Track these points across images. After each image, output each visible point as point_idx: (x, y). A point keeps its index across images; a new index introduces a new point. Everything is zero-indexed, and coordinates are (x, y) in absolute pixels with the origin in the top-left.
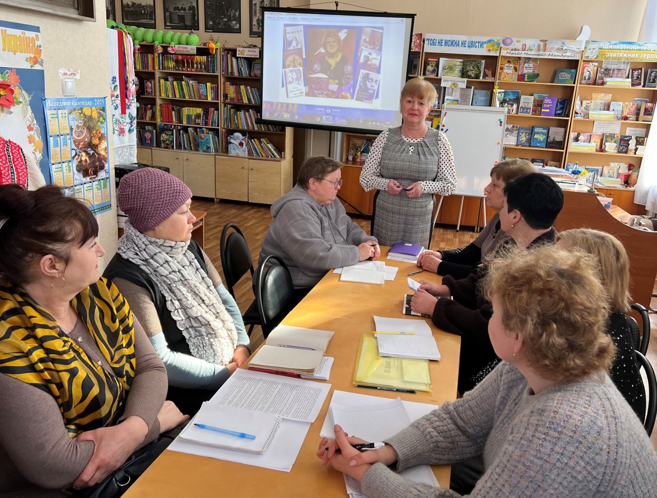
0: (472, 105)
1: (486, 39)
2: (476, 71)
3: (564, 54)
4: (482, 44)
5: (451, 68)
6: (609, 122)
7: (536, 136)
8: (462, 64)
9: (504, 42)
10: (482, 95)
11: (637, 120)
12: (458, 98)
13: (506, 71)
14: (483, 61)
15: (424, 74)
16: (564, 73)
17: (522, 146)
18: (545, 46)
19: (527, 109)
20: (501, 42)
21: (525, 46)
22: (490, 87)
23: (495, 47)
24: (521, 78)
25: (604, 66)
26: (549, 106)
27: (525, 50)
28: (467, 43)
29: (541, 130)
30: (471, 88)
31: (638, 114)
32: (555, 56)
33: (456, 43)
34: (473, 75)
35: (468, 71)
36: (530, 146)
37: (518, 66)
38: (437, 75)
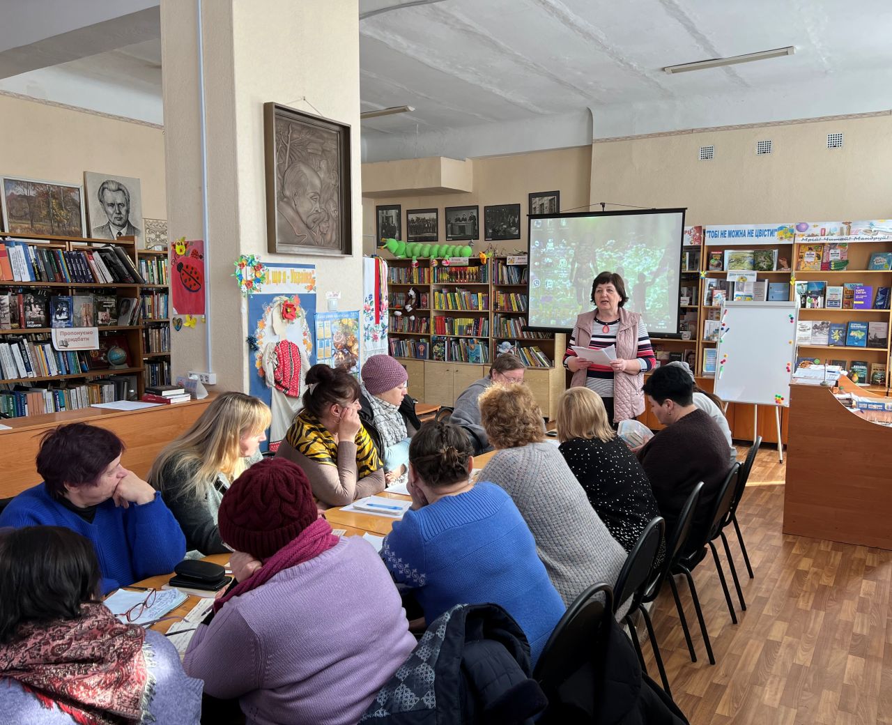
0: (767, 300)
1: (777, 226)
2: (767, 262)
3: (874, 237)
4: (772, 233)
5: (739, 261)
7: (853, 334)
8: (752, 255)
9: (798, 228)
10: (778, 289)
12: (751, 293)
13: (806, 259)
14: (776, 251)
15: (708, 269)
16: (879, 258)
17: (835, 346)
18: (849, 228)
19: (836, 302)
20: (794, 228)
21: (825, 230)
22: (786, 278)
23: (789, 234)
24: (826, 266)
26: (862, 297)
27: (824, 235)
28: (754, 232)
29: (859, 326)
30: (764, 281)
32: (863, 239)
33: (741, 233)
34: (765, 267)
35: (759, 263)
36: (846, 346)
37: (821, 253)
38: (723, 270)
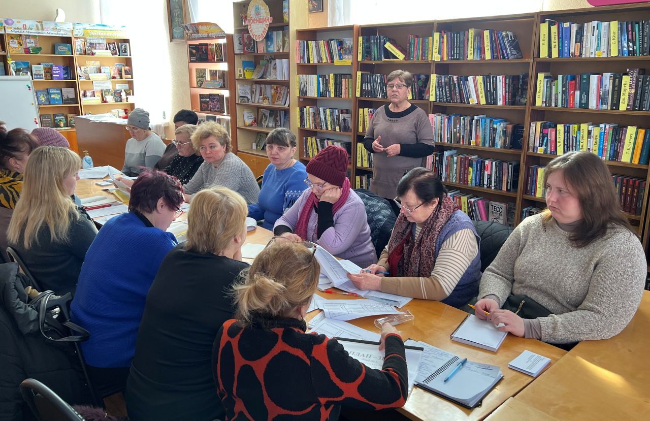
3: (59, 33)
6: (103, 81)
9: (6, 22)
11: (121, 78)
16: (61, 47)
18: (42, 26)
20: (3, 22)
21: (26, 26)
22: (3, 59)
24: (27, 50)
25: (88, 41)
29: (55, 91)
31: (120, 74)
32: (52, 34)
